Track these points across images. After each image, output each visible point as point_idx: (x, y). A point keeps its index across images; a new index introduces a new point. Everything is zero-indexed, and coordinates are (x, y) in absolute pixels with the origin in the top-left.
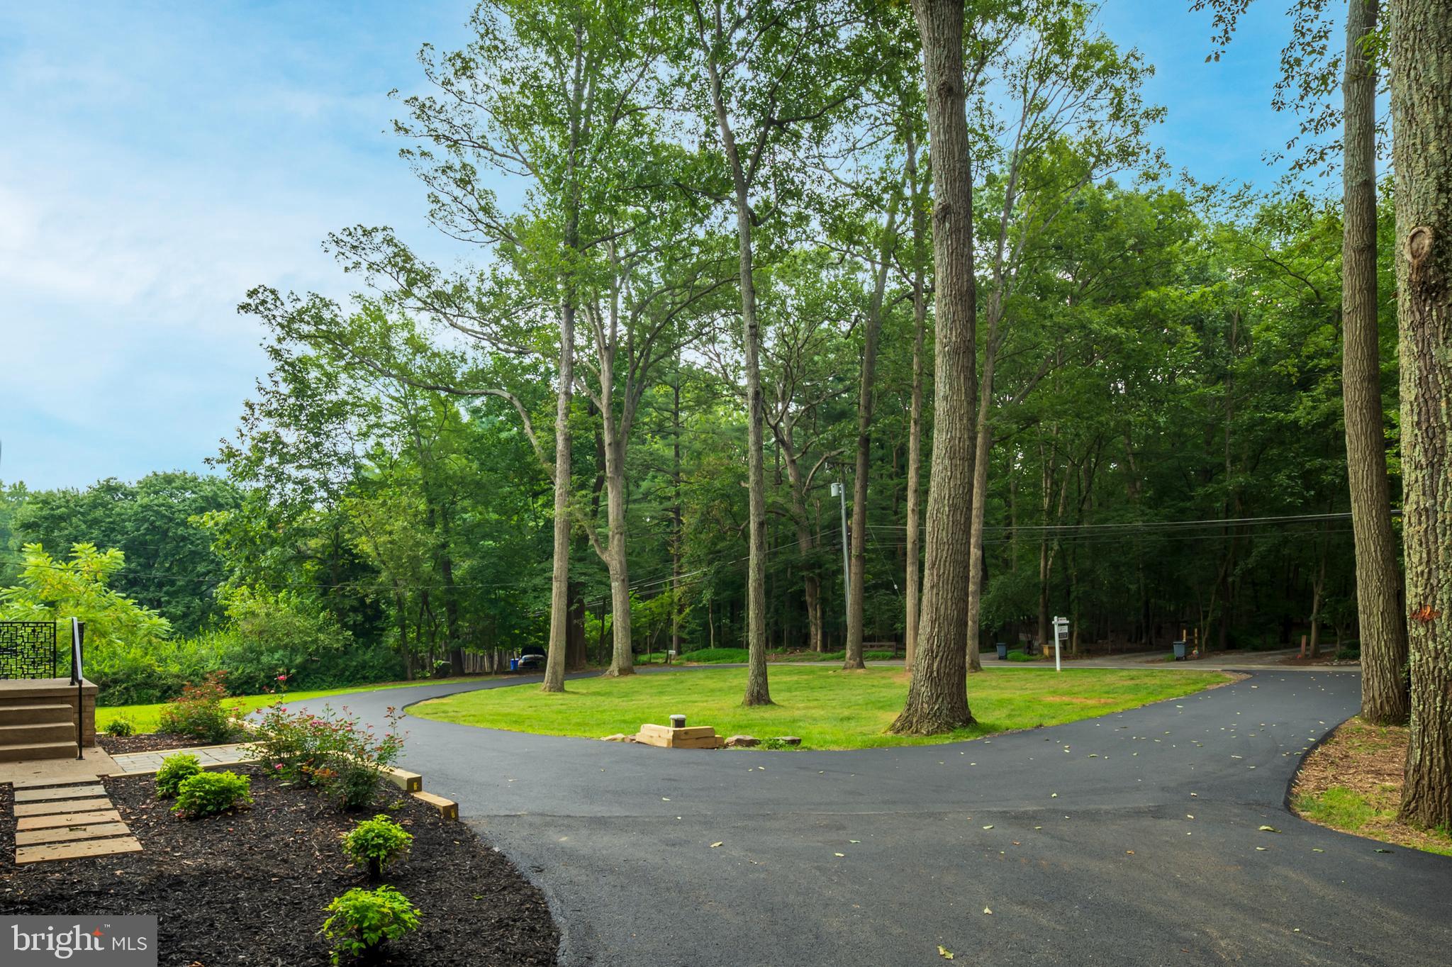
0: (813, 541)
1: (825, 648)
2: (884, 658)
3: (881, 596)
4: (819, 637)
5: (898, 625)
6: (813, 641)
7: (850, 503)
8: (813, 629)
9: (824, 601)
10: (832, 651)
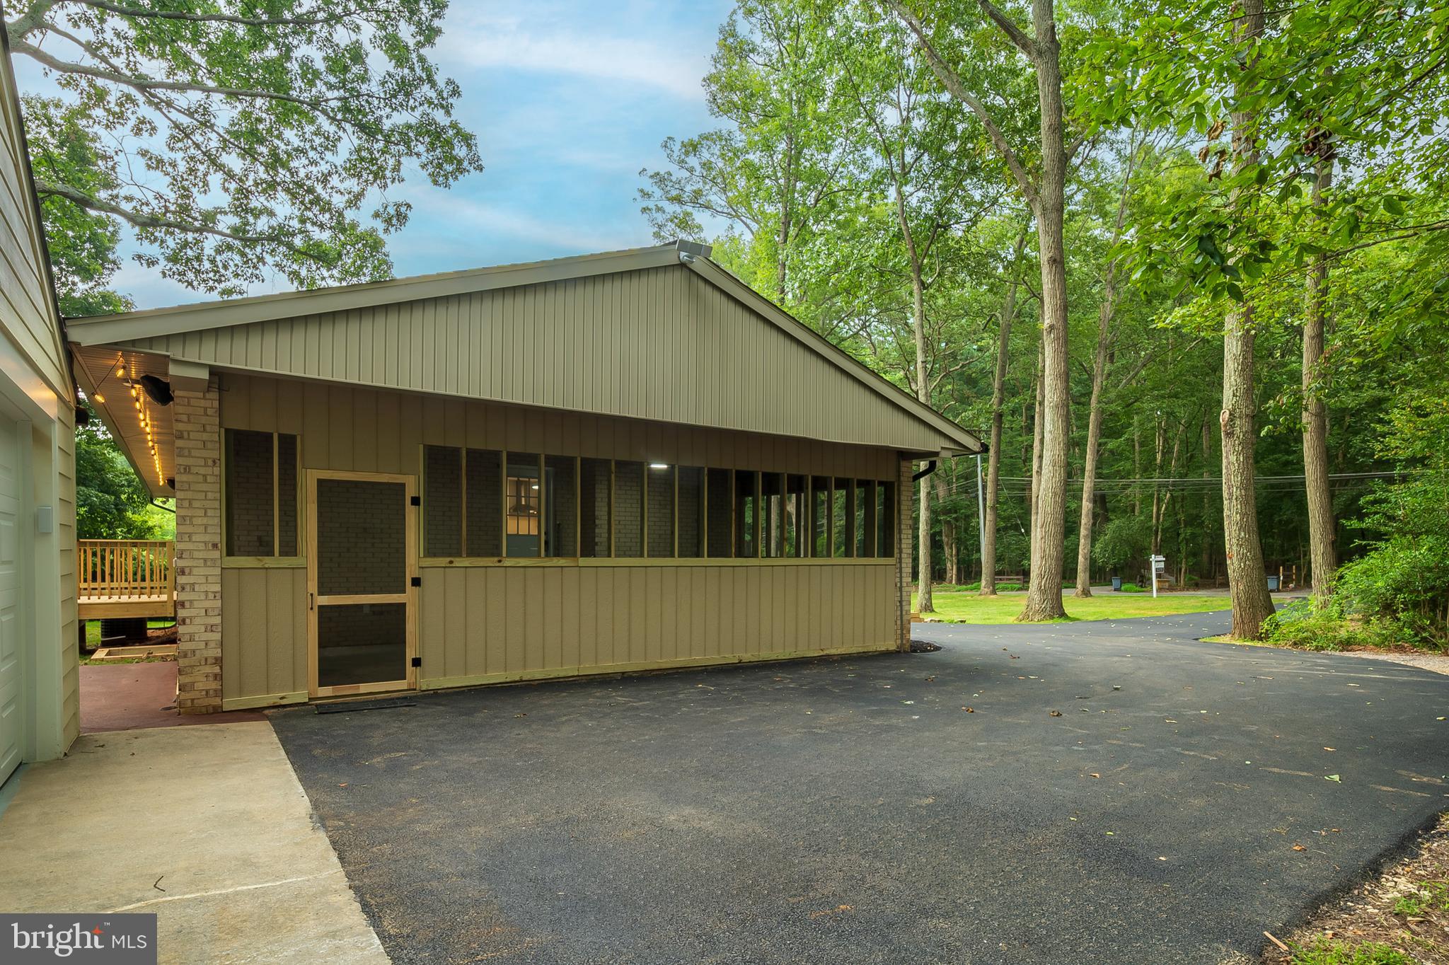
0: (950, 490)
1: (959, 582)
2: (1012, 590)
3: (1010, 537)
4: (954, 571)
5: (1025, 562)
6: (949, 575)
7: (985, 465)
8: (949, 565)
9: (959, 541)
10: (966, 583)
